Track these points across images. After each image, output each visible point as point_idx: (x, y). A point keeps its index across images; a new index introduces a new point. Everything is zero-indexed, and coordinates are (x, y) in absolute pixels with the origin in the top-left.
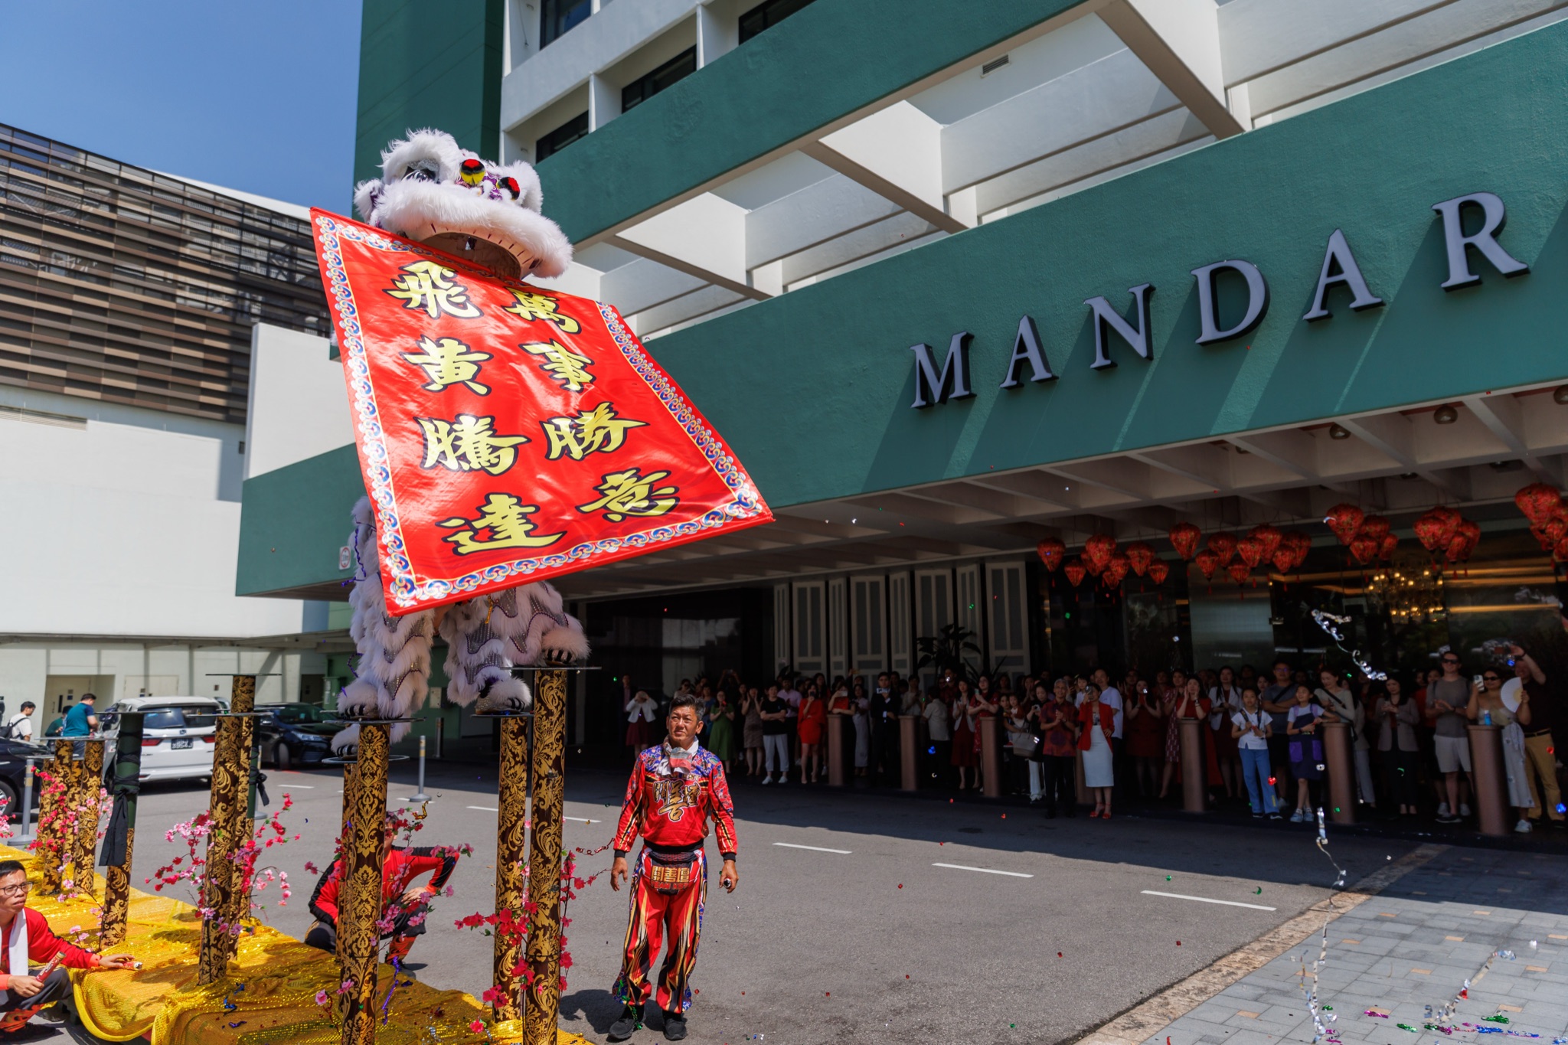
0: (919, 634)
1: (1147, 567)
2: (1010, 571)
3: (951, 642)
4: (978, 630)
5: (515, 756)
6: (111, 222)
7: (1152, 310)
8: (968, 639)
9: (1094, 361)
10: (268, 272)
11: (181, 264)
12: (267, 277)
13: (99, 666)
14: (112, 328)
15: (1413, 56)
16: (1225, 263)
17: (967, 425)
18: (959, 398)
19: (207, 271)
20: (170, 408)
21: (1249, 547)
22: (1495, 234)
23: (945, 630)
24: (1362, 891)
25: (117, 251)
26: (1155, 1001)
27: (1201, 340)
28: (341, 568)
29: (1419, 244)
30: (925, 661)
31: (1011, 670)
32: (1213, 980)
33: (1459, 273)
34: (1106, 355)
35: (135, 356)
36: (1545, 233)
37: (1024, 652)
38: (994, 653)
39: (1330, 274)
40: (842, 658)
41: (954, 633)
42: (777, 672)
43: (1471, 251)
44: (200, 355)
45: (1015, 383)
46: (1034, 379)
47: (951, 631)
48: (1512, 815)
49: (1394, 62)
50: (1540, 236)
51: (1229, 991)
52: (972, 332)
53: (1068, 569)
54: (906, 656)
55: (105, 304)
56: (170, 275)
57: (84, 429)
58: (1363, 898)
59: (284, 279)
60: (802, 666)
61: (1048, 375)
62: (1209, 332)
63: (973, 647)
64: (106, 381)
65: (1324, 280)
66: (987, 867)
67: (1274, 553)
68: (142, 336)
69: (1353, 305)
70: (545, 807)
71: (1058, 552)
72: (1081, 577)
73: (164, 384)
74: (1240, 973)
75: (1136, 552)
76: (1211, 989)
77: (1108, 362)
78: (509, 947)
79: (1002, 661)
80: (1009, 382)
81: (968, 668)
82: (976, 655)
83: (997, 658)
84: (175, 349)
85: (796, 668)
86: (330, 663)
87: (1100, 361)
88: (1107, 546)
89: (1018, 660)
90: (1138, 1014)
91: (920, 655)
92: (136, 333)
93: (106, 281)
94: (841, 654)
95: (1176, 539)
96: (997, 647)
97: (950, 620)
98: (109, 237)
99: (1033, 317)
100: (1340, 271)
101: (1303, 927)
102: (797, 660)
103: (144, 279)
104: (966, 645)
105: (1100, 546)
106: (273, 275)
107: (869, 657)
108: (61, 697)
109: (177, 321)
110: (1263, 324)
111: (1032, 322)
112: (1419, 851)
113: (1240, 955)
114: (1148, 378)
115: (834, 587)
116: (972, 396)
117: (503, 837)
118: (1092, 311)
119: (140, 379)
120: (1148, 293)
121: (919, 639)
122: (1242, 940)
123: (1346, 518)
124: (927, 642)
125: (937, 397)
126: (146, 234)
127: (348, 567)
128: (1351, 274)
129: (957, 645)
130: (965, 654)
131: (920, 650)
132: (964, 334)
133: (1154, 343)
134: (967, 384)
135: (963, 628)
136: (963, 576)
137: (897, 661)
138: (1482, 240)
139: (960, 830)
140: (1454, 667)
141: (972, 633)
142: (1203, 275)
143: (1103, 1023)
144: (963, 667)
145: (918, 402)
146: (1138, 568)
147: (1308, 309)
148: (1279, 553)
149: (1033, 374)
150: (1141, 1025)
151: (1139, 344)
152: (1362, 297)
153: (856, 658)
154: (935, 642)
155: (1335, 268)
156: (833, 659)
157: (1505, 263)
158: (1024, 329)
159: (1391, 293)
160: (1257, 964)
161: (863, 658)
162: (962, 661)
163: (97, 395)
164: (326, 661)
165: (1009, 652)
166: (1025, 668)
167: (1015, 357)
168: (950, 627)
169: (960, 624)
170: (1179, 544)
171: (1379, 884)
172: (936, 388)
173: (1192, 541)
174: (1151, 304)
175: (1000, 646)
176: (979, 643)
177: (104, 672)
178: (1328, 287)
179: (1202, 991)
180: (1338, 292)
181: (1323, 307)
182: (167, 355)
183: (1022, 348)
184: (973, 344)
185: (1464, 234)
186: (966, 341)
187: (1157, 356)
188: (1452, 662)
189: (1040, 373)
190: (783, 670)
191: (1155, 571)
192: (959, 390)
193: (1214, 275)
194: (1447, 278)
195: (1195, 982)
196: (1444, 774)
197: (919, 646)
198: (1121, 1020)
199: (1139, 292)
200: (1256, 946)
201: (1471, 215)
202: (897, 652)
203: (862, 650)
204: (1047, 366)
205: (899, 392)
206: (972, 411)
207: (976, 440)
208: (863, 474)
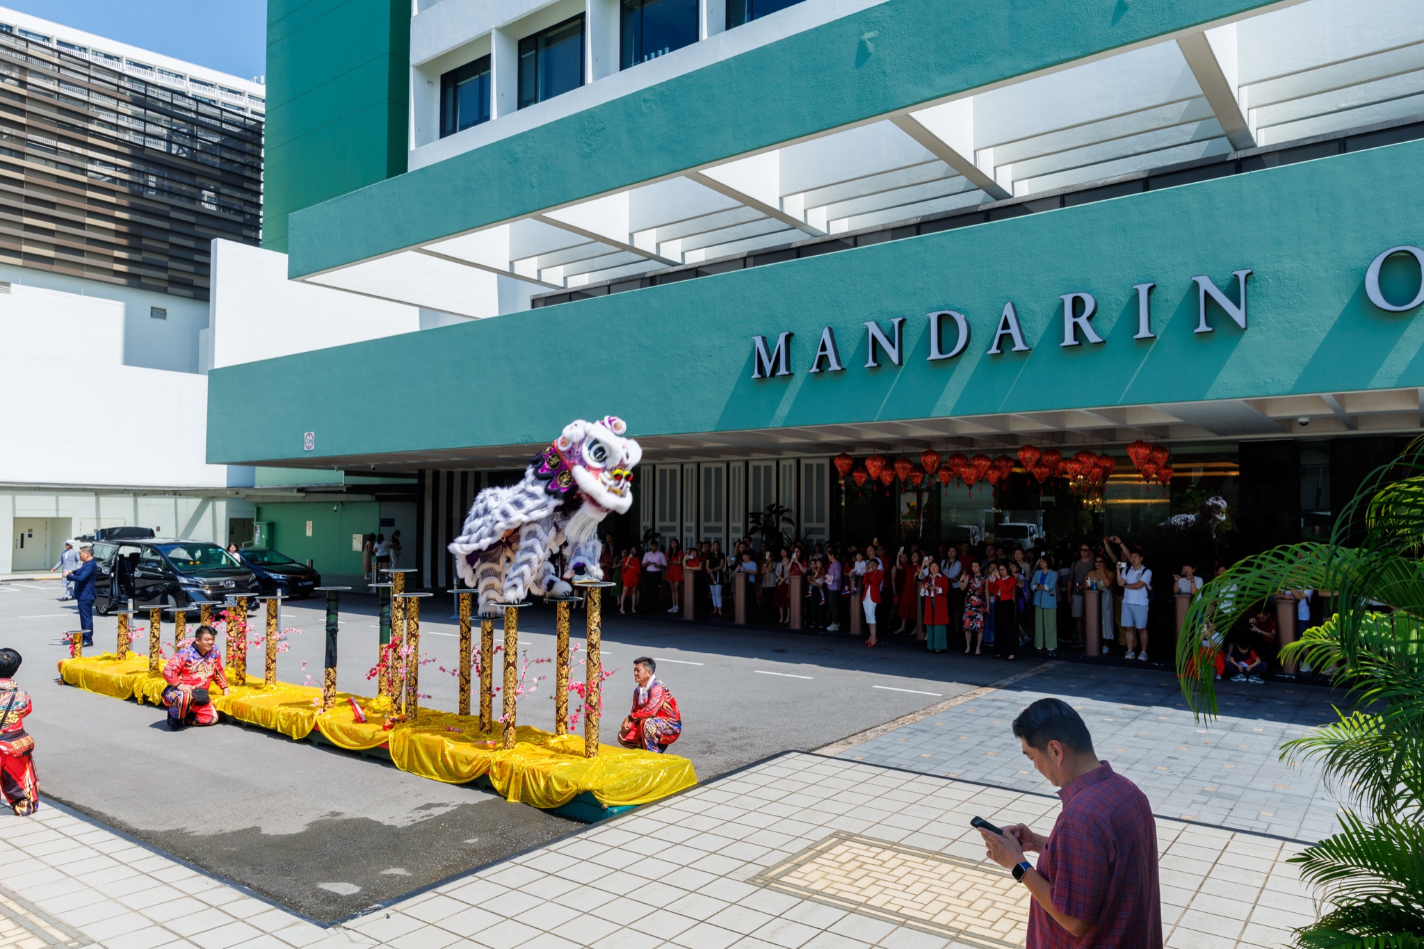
0: (751, 510)
1: (908, 475)
2: (818, 465)
3: (774, 516)
4: (794, 508)
5: (565, 618)
6: (22, 98)
7: (904, 333)
8: (786, 515)
9: (867, 363)
10: (169, 148)
11: (91, 140)
12: (169, 153)
13: (57, 510)
14: (29, 199)
15: (1097, 140)
16: (946, 312)
17: (787, 393)
18: (783, 376)
19: (114, 147)
20: (87, 274)
21: (967, 470)
22: (1089, 318)
23: (770, 508)
24: (994, 687)
25: (29, 126)
26: (860, 735)
27: (929, 358)
28: (306, 449)
29: (1052, 316)
30: (754, 530)
31: (815, 538)
32: (893, 726)
33: (1069, 339)
34: (874, 360)
35: (51, 226)
36: (1115, 320)
37: (826, 525)
38: (804, 525)
39: (1003, 328)
40: (693, 524)
41: (776, 510)
42: (642, 533)
43: (1076, 326)
44: (112, 226)
45: (818, 370)
46: (830, 369)
47: (774, 509)
48: (1102, 642)
49: (1086, 143)
50: (1112, 322)
51: (898, 731)
52: (794, 331)
53: (855, 474)
54: (741, 525)
55: (20, 176)
56: (78, 150)
57: (8, 292)
58: (993, 689)
59: (184, 155)
60: (662, 529)
61: (839, 368)
62: (935, 354)
63: (789, 520)
64: (26, 249)
65: (1000, 332)
66: (787, 673)
67: (987, 471)
68: (56, 207)
69: (1014, 349)
70: (594, 643)
71: (848, 464)
72: (863, 480)
73: (80, 252)
74: (907, 724)
75: (900, 465)
76: (889, 729)
77: (876, 365)
78: (564, 703)
79: (809, 531)
80: (814, 369)
81: (785, 536)
82: (790, 526)
83: (806, 529)
84: (89, 221)
85: (657, 530)
86: (258, 510)
87: (871, 363)
88: (879, 463)
89: (821, 531)
90: (850, 740)
91: (751, 526)
92: (52, 205)
93: (21, 155)
94: (692, 521)
95: (924, 461)
96: (806, 521)
97: (774, 501)
98: (22, 112)
99: (831, 326)
100: (1009, 328)
101: (951, 704)
102: (658, 524)
103: (56, 153)
104: (784, 519)
105: (875, 463)
106: (174, 152)
107: (713, 524)
108: (22, 535)
109: (90, 194)
110: (966, 352)
111: (831, 330)
112: (1044, 665)
113: (911, 716)
114: (898, 376)
115: (687, 470)
116: (791, 374)
117: (560, 655)
118: (867, 329)
119: (58, 248)
120: (901, 324)
121: (751, 514)
122: (916, 710)
123: (1029, 455)
124: (756, 515)
125: (768, 374)
126: (56, 110)
127: (312, 448)
128: (1014, 330)
129: (777, 518)
130: (783, 525)
131: (751, 522)
132: (787, 333)
133: (904, 354)
134: (788, 367)
135: (782, 507)
136: (784, 467)
137: (733, 528)
138: (1082, 321)
139: (772, 651)
140: (1086, 553)
141: (788, 510)
142: (934, 317)
143: (833, 743)
144: (781, 534)
145: (756, 375)
146: (902, 476)
147: (990, 348)
148: (990, 472)
149: (830, 366)
150: (851, 743)
151: (894, 355)
152: (1019, 346)
153: (703, 524)
154: (762, 516)
155: (1006, 325)
156: (685, 524)
157: (1092, 337)
158: (826, 336)
159: (1035, 342)
160: (918, 720)
161: (708, 524)
162: (781, 530)
163: (19, 261)
164: (255, 509)
165: (814, 525)
166: (826, 537)
167: (819, 353)
168: (774, 505)
169: (781, 504)
170: (926, 464)
171: (1007, 683)
172: (768, 367)
173: (934, 462)
174: (904, 329)
175: (809, 519)
176: (794, 518)
177: (62, 515)
178: (1002, 336)
179: (885, 730)
180: (1005, 340)
181: (998, 348)
182: (82, 225)
183: (824, 348)
184: (793, 340)
185: (1075, 316)
186: (789, 338)
187: (904, 363)
188: (1086, 550)
189: (834, 366)
190: (647, 532)
191: (914, 476)
192: (783, 371)
193: (940, 318)
194: (1063, 341)
195: (884, 727)
196: (1075, 618)
197: (750, 519)
198: (841, 742)
199: (896, 321)
200: (921, 712)
201: (1078, 304)
202: (734, 521)
203: (708, 519)
204: (839, 362)
205: (743, 365)
206: (791, 385)
207: (792, 403)
208: (717, 418)
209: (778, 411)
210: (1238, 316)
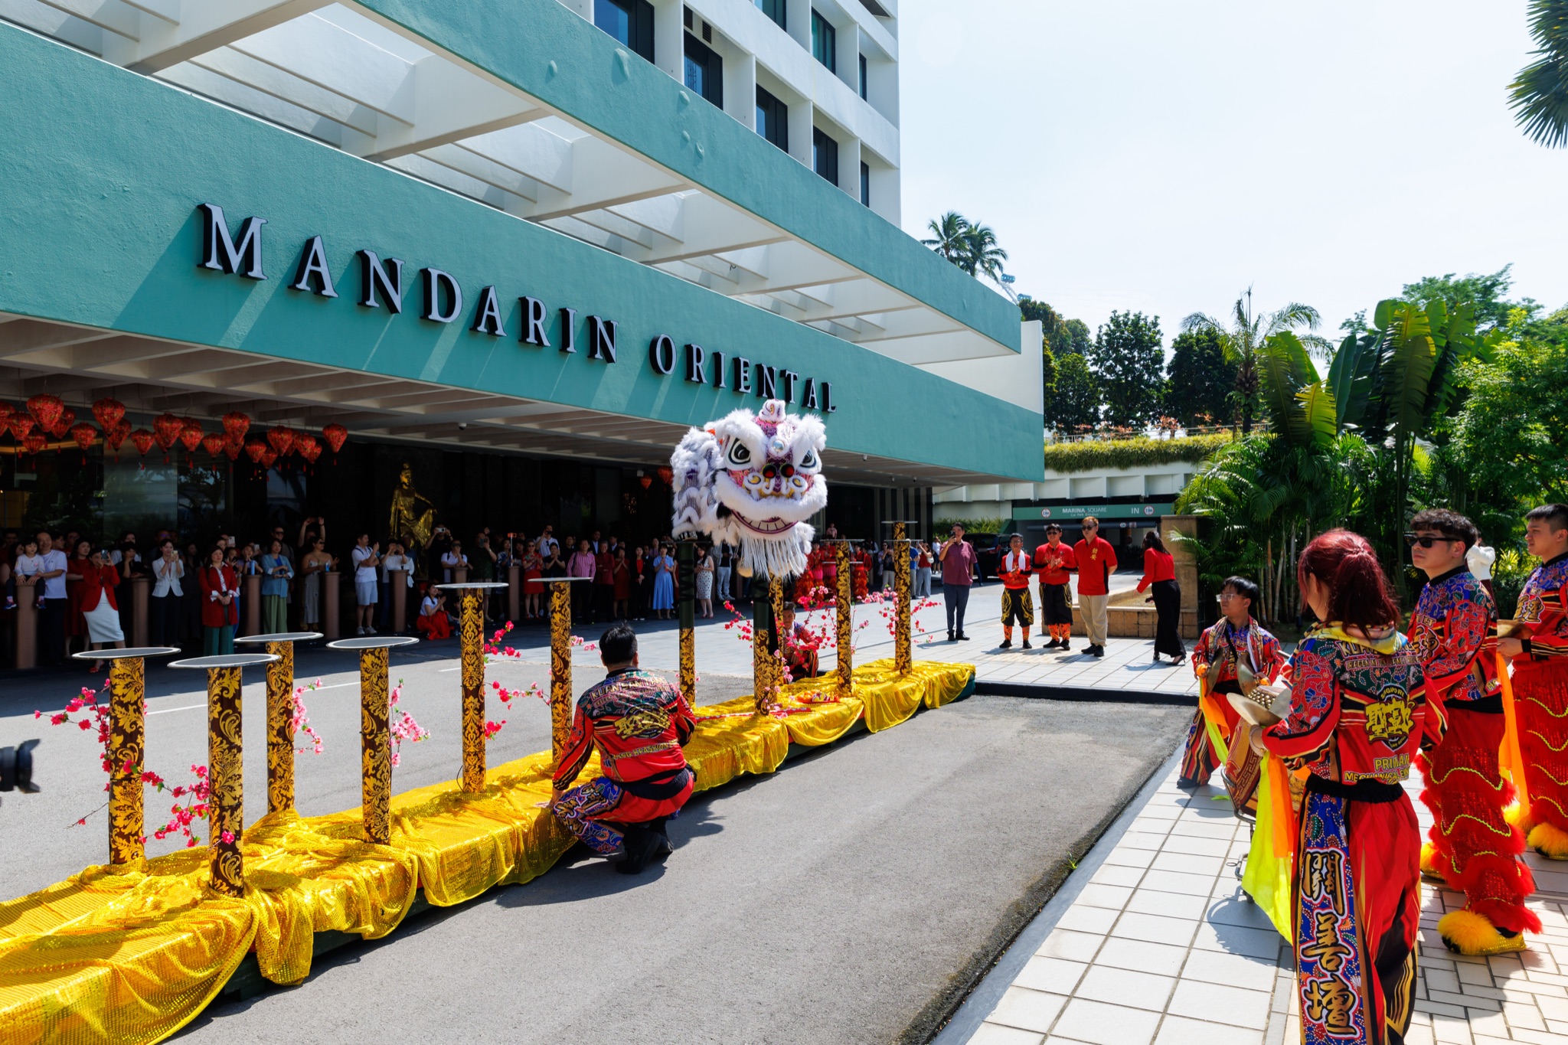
9: (367, 299)
16: (445, 274)
17: (247, 303)
18: (254, 278)
27: (429, 316)
33: (531, 337)
34: (373, 299)
36: (548, 330)
39: (489, 309)
43: (536, 326)
45: (307, 288)
46: (323, 292)
49: (268, 89)
61: (333, 295)
62: (435, 315)
65: (486, 311)
69: (496, 332)
77: (375, 305)
80: (301, 285)
87: (370, 301)
100: (492, 310)
114: (388, 325)
125: (234, 269)
128: (496, 314)
132: (264, 221)
138: (539, 323)
142: (433, 274)
145: (213, 263)
149: (323, 288)
151: (396, 301)
152: (500, 330)
157: (545, 341)
158: (319, 247)
167: (308, 267)
172: (236, 260)
178: (487, 316)
181: (485, 327)
183: (316, 262)
185: (535, 318)
189: (329, 290)
192: (256, 272)
193: (440, 275)
194: (528, 337)
199: (398, 264)
201: (537, 310)
204: (332, 287)
205: (172, 238)
206: (253, 293)
207: (255, 319)
208: (120, 308)
209: (234, 325)
210: (613, 352)
